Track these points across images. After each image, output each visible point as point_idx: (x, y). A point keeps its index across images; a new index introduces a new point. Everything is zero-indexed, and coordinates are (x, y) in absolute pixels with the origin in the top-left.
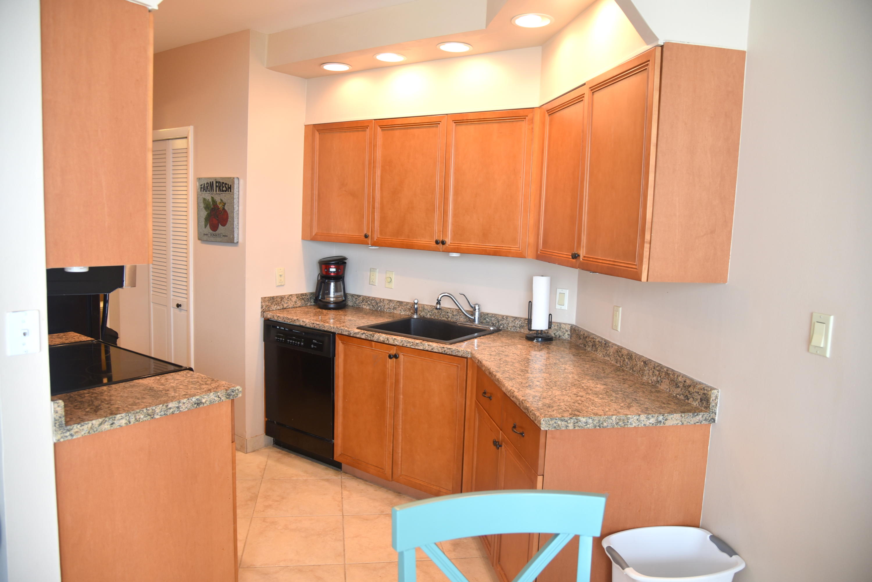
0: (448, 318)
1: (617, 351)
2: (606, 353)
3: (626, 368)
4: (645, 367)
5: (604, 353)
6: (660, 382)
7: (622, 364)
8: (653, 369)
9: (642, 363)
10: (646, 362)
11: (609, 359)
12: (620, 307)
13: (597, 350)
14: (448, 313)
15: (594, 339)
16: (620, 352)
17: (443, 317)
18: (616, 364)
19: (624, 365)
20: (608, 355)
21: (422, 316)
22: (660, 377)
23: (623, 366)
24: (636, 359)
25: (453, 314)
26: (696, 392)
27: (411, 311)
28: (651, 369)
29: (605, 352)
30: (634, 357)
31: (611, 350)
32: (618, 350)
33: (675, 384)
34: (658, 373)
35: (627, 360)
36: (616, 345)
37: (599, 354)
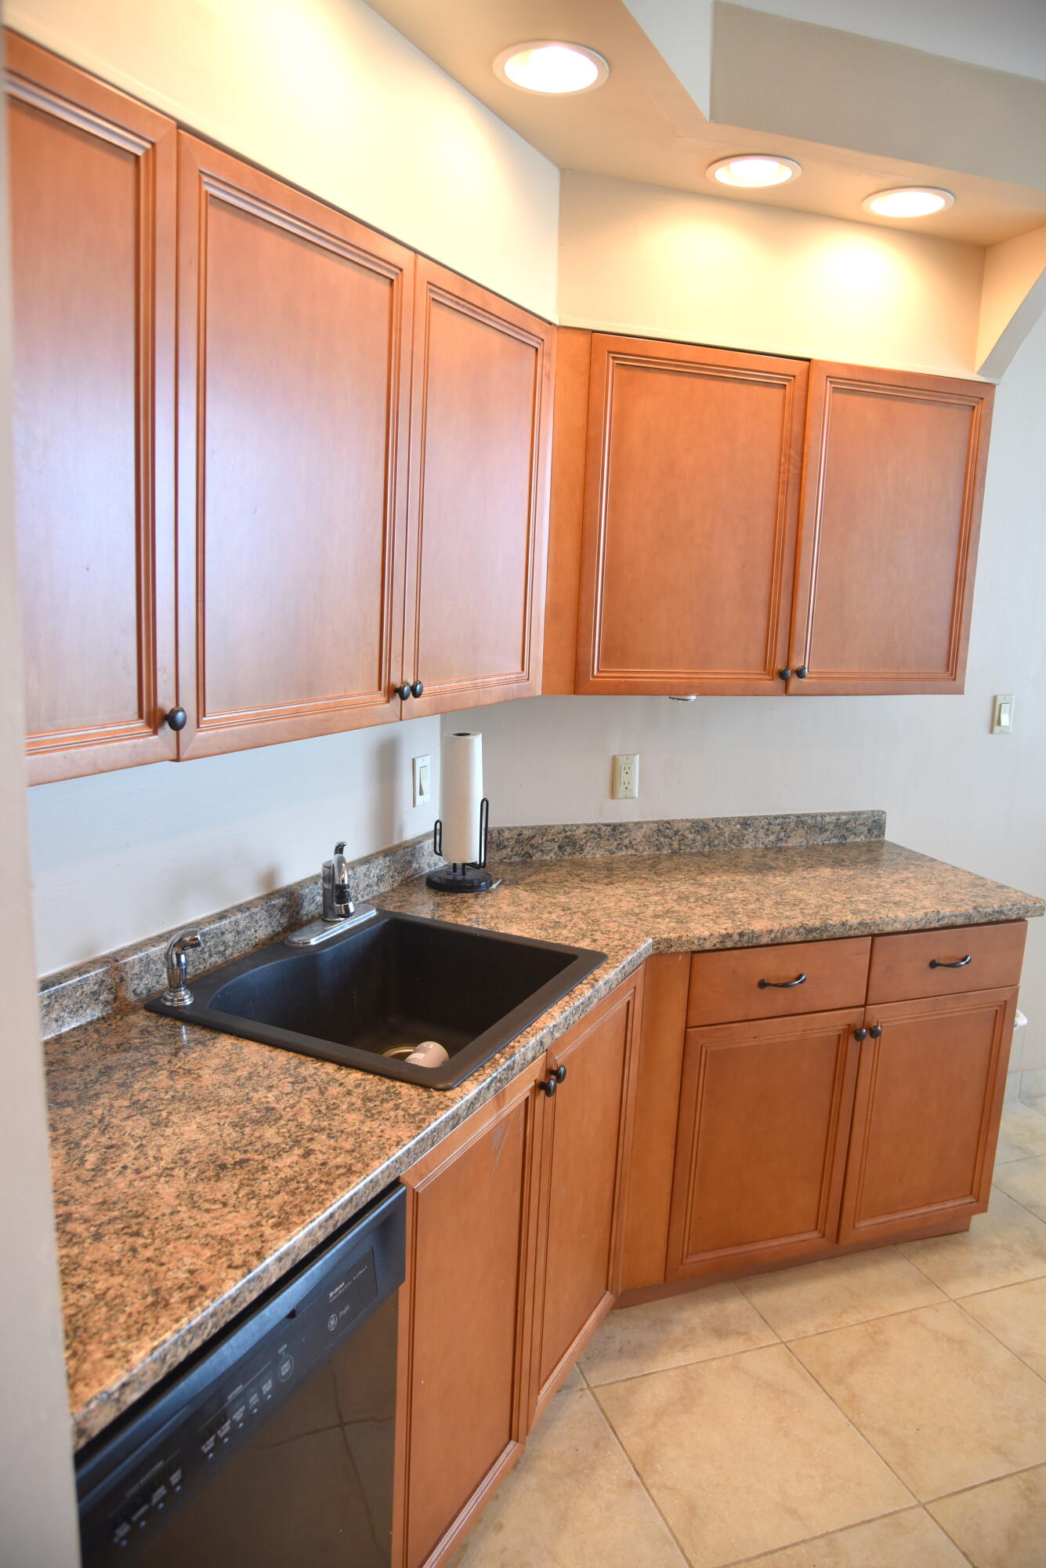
0: (225, 951)
1: (659, 830)
2: (619, 845)
3: (692, 848)
4: (746, 830)
5: (613, 847)
6: (784, 839)
7: (676, 845)
8: (767, 827)
9: (738, 826)
10: (745, 823)
11: (633, 852)
12: (635, 754)
13: (582, 850)
14: (223, 933)
15: (566, 832)
16: (667, 828)
17: (211, 956)
18: (658, 852)
19: (682, 847)
20: (626, 846)
21: (145, 992)
22: (785, 831)
23: (680, 850)
24: (721, 826)
25: (237, 931)
26: (859, 824)
27: (101, 998)
28: (762, 828)
29: (616, 843)
30: (713, 825)
31: (639, 835)
32: (661, 827)
33: (817, 830)
34: (779, 827)
35: (691, 836)
36: (648, 822)
37: (594, 854)
